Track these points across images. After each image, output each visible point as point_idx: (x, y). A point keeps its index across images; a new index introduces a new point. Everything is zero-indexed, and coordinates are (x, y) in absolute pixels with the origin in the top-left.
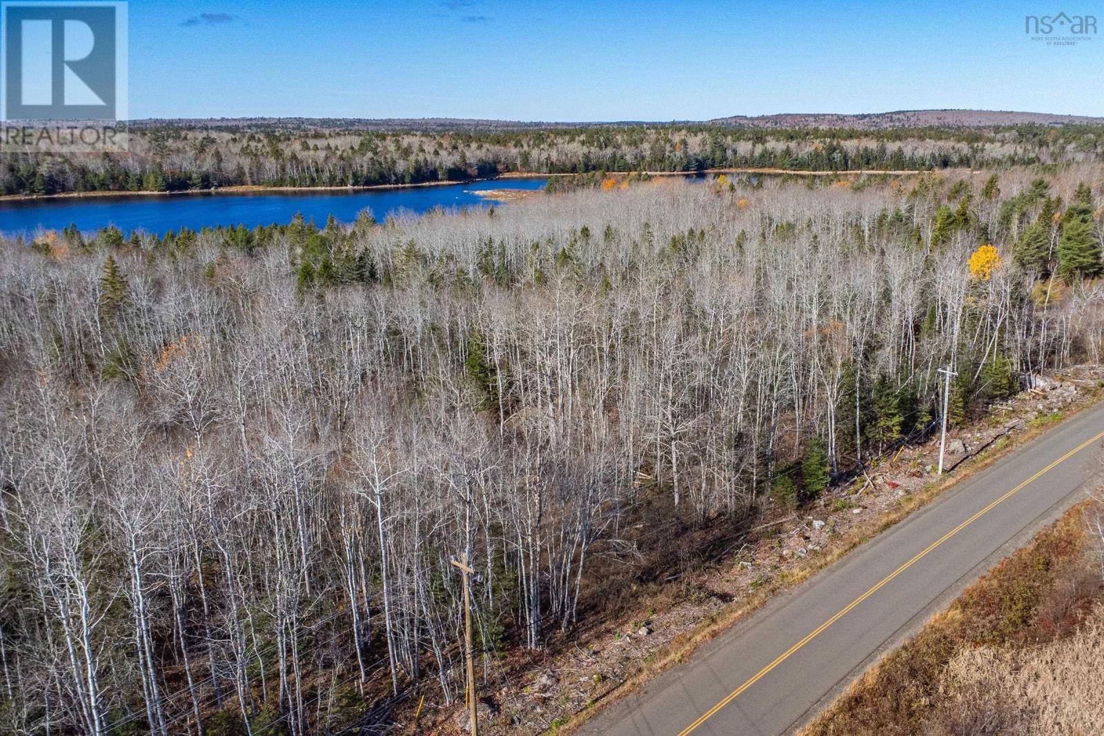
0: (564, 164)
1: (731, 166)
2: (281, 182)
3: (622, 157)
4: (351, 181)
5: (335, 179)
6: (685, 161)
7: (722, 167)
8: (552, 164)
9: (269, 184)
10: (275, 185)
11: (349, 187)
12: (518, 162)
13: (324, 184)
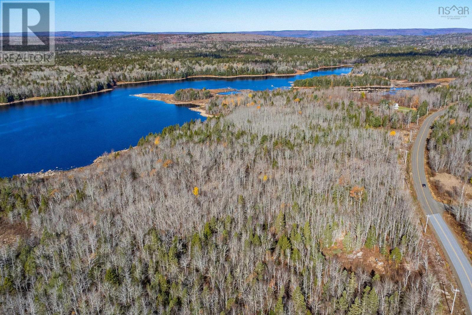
0: (140, 78)
1: (196, 75)
2: (49, 95)
3: (159, 74)
4: (78, 93)
5: (72, 93)
6: (182, 74)
7: (193, 75)
8: (136, 78)
9: (44, 96)
10: (47, 96)
11: (77, 95)
12: (121, 77)
13: (68, 95)
